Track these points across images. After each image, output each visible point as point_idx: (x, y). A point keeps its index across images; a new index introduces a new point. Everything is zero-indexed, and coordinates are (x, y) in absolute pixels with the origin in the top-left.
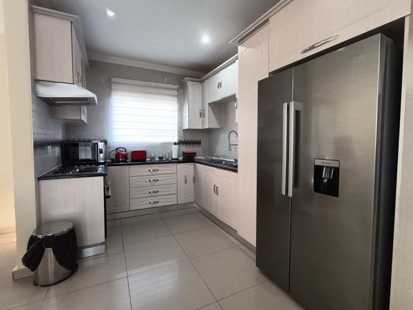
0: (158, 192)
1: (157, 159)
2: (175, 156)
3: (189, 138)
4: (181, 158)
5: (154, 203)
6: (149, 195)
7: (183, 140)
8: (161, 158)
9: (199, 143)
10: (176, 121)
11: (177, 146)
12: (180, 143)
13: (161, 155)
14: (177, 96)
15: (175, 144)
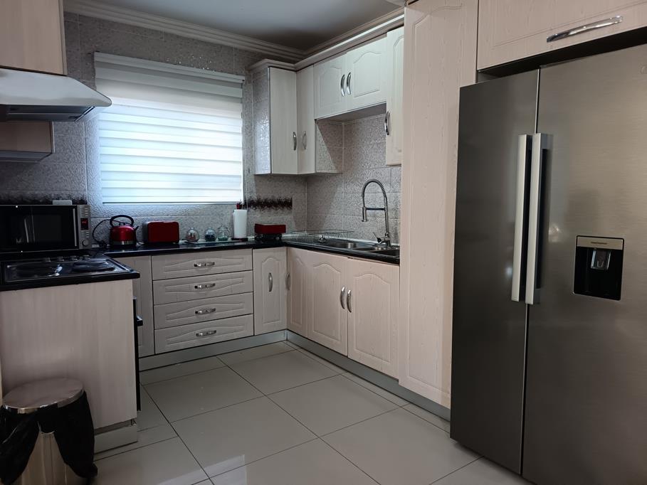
0: (214, 310)
1: (201, 241)
2: (240, 232)
3: (268, 193)
4: (251, 238)
5: (207, 334)
6: (195, 318)
7: (255, 197)
8: (209, 238)
9: (287, 204)
10: (239, 155)
11: (244, 211)
12: (248, 204)
13: (210, 232)
14: (241, 100)
15: (239, 206)
